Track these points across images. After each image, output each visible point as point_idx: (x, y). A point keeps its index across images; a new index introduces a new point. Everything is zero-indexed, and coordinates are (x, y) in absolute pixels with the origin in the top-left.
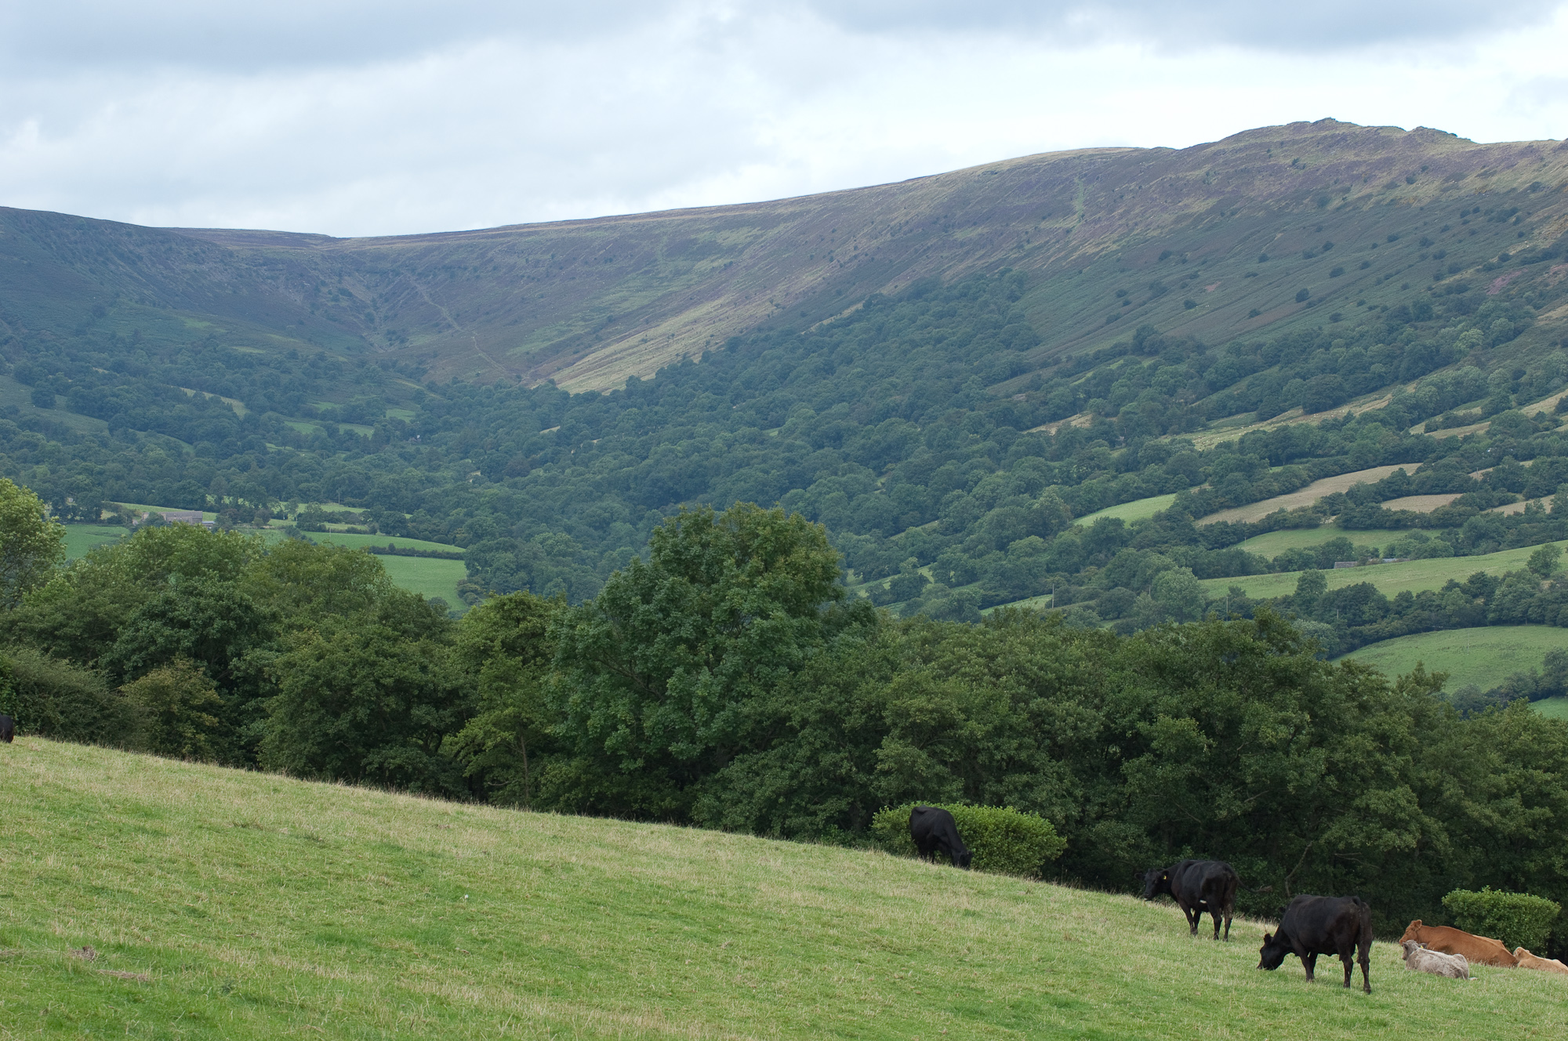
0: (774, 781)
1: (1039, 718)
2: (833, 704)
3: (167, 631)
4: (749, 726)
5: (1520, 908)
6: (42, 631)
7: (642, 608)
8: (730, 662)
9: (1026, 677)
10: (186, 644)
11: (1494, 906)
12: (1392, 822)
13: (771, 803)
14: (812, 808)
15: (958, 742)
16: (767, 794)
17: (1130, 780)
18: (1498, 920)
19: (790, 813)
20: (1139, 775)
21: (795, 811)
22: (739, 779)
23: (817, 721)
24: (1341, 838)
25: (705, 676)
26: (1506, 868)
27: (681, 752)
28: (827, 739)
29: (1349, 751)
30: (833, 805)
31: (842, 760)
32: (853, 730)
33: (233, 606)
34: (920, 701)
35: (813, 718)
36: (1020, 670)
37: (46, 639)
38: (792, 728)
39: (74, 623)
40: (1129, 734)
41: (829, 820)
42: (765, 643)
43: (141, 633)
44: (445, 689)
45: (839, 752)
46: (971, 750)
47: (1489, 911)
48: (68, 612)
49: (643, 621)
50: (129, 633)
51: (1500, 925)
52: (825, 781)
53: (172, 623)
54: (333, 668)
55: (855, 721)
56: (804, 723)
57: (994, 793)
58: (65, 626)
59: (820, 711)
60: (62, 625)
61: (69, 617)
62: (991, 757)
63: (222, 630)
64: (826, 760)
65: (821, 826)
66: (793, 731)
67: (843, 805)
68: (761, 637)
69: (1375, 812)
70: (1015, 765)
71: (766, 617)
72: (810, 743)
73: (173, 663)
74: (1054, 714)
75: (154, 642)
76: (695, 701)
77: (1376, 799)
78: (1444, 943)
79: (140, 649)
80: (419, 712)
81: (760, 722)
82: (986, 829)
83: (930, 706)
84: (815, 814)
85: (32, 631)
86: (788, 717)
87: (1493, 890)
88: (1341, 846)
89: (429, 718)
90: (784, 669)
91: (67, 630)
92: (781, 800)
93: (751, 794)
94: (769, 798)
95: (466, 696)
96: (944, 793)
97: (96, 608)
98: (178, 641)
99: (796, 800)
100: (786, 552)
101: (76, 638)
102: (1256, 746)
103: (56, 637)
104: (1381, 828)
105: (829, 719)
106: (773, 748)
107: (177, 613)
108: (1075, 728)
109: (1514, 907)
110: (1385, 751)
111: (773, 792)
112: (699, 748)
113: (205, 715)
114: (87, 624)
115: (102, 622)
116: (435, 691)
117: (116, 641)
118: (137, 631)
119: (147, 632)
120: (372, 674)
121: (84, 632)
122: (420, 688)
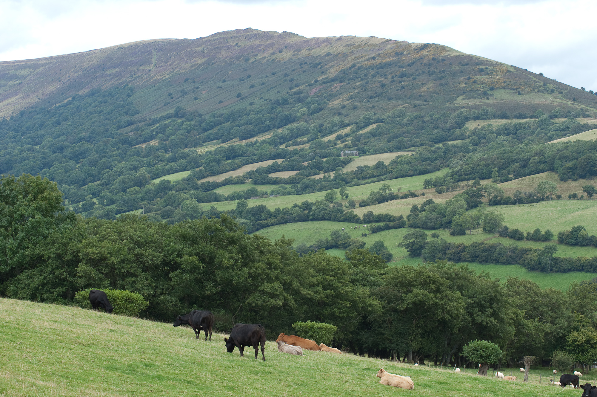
0: (38, 280)
1: (138, 256)
2: (60, 251)
4: (28, 259)
5: (322, 328)
8: (20, 235)
9: (133, 240)
11: (312, 328)
12: (273, 296)
13: (37, 289)
14: (52, 290)
15: (107, 265)
16: (35, 285)
17: (173, 280)
18: (314, 333)
19: (44, 293)
20: (176, 278)
21: (45, 291)
22: (24, 280)
23: (54, 257)
24: (253, 302)
25: (11, 240)
26: (316, 313)
27: (2, 269)
28: (58, 264)
29: (256, 269)
30: (60, 289)
31: (63, 272)
32: (67, 261)
34: (93, 250)
35: (52, 256)
36: (131, 238)
38: (44, 260)
40: (172, 262)
41: (59, 295)
42: (33, 227)
45: (62, 269)
46: (112, 268)
47: (310, 330)
51: (314, 335)
52: (57, 280)
55: (68, 257)
56: (49, 258)
57: (121, 285)
59: (55, 253)
62: (120, 271)
64: (58, 272)
65: (55, 298)
66: (45, 261)
67: (64, 289)
68: (32, 225)
69: (266, 292)
70: (129, 274)
71: (34, 218)
72: (51, 266)
74: (143, 255)
76: (7, 250)
77: (267, 287)
78: (293, 342)
81: (32, 258)
82: (118, 299)
83: (97, 252)
84: (53, 293)
86: (43, 256)
87: (311, 321)
88: (254, 305)
90: (41, 238)
92: (40, 287)
93: (29, 285)
94: (36, 287)
96: (102, 285)
99: (46, 288)
100: (42, 193)
102: (220, 267)
104: (268, 298)
105: (59, 256)
106: (37, 268)
108: (152, 260)
109: (320, 328)
110: (270, 269)
111: (37, 284)
112: (9, 268)
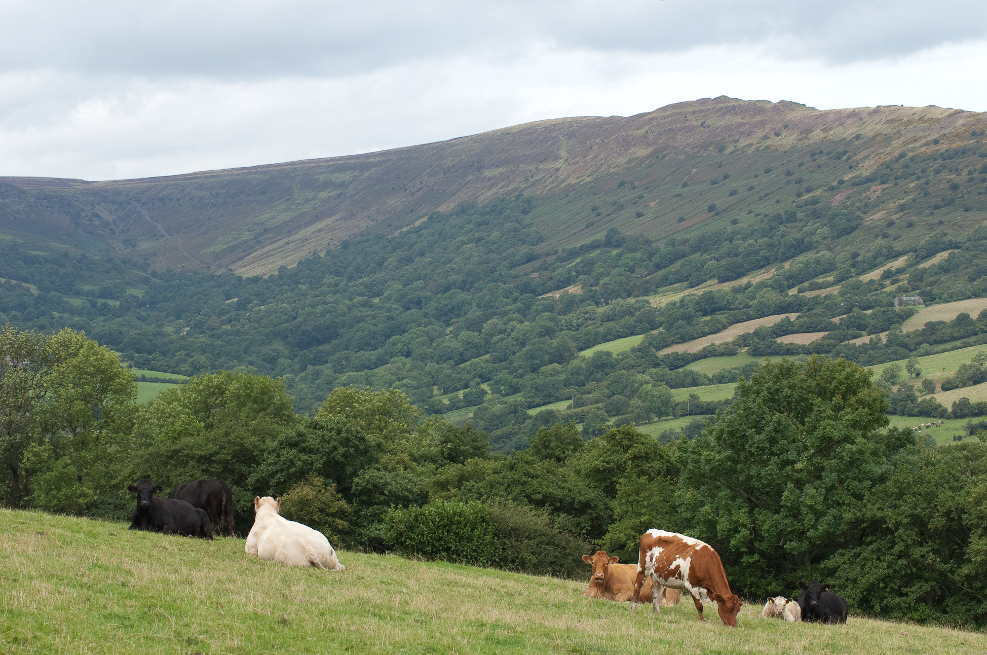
0: (877, 571)
2: (919, 510)
3: (304, 457)
4: (845, 526)
6: (201, 457)
7: (757, 437)
8: (830, 477)
10: (318, 465)
13: (871, 588)
14: (905, 590)
16: (871, 580)
19: (886, 595)
21: (889, 593)
22: (845, 569)
23: (908, 524)
25: (809, 490)
27: (793, 549)
28: (915, 537)
30: (917, 589)
31: (928, 552)
32: (936, 529)
33: (351, 438)
35: (906, 520)
37: (204, 463)
38: (888, 528)
39: (226, 451)
41: (922, 599)
42: (853, 463)
43: (283, 458)
44: (580, 502)
48: (219, 443)
49: (758, 447)
50: (273, 458)
52: (914, 570)
53: (304, 450)
55: (937, 522)
56: (898, 524)
59: (911, 515)
60: (217, 453)
61: (222, 447)
63: (343, 455)
64: (917, 552)
65: (912, 604)
66: (888, 531)
67: (927, 587)
68: (850, 458)
71: (853, 443)
72: (903, 540)
73: (307, 480)
75: (293, 463)
76: (804, 510)
79: (282, 470)
81: (859, 524)
84: (907, 595)
85: (192, 458)
86: (883, 520)
91: (222, 457)
92: (881, 585)
93: (855, 581)
94: (872, 583)
95: (596, 506)
97: (242, 439)
98: (312, 464)
99: (892, 585)
101: (226, 462)
103: (213, 462)
105: (918, 522)
106: (868, 544)
107: (308, 443)
111: (876, 579)
112: (805, 545)
113: (338, 521)
114: (235, 452)
115: (247, 450)
116: (572, 503)
117: (260, 464)
118: (278, 456)
119: (287, 457)
120: (524, 491)
121: (233, 457)
122: (561, 501)
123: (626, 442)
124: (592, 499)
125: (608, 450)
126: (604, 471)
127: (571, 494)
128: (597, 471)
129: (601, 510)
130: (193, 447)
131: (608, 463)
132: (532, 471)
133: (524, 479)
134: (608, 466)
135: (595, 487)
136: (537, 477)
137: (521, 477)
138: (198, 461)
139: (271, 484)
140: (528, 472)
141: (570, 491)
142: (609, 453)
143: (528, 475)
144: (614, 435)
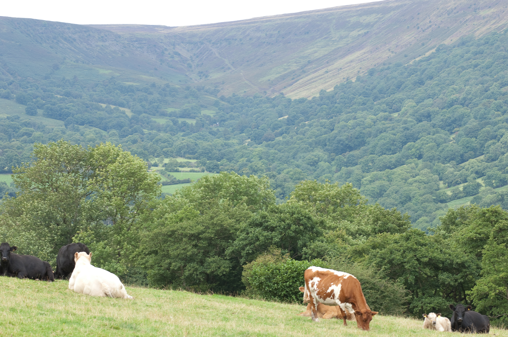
3: (265, 233)
6: (192, 235)
10: (276, 240)
33: (301, 218)
37: (194, 240)
39: (210, 231)
43: (250, 235)
44: (457, 263)
48: (205, 225)
50: (243, 235)
53: (266, 228)
54: (391, 253)
58: (204, 232)
61: (207, 228)
63: (295, 232)
73: (269, 252)
75: (258, 239)
79: (250, 244)
80: (444, 277)
85: (186, 236)
89: (449, 280)
91: (206, 235)
95: (469, 266)
97: (222, 222)
98: (272, 239)
101: (211, 239)
103: (200, 239)
107: (269, 223)
114: (217, 231)
115: (226, 229)
116: (451, 264)
117: (235, 240)
118: (248, 234)
119: (254, 234)
120: (415, 256)
121: (215, 235)
122: (443, 263)
123: (493, 219)
124: (466, 261)
125: (480, 224)
126: (477, 240)
127: (451, 258)
128: (471, 240)
129: (473, 269)
130: (186, 228)
131: (480, 234)
132: (421, 240)
133: (415, 246)
134: (480, 236)
135: (470, 252)
136: (425, 245)
137: (413, 245)
138: (190, 239)
139: (242, 254)
140: (419, 242)
141: (450, 255)
142: (481, 227)
143: (418, 243)
144: (485, 213)
